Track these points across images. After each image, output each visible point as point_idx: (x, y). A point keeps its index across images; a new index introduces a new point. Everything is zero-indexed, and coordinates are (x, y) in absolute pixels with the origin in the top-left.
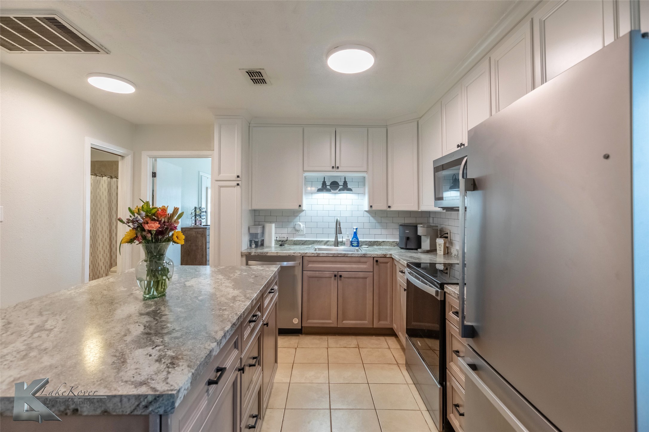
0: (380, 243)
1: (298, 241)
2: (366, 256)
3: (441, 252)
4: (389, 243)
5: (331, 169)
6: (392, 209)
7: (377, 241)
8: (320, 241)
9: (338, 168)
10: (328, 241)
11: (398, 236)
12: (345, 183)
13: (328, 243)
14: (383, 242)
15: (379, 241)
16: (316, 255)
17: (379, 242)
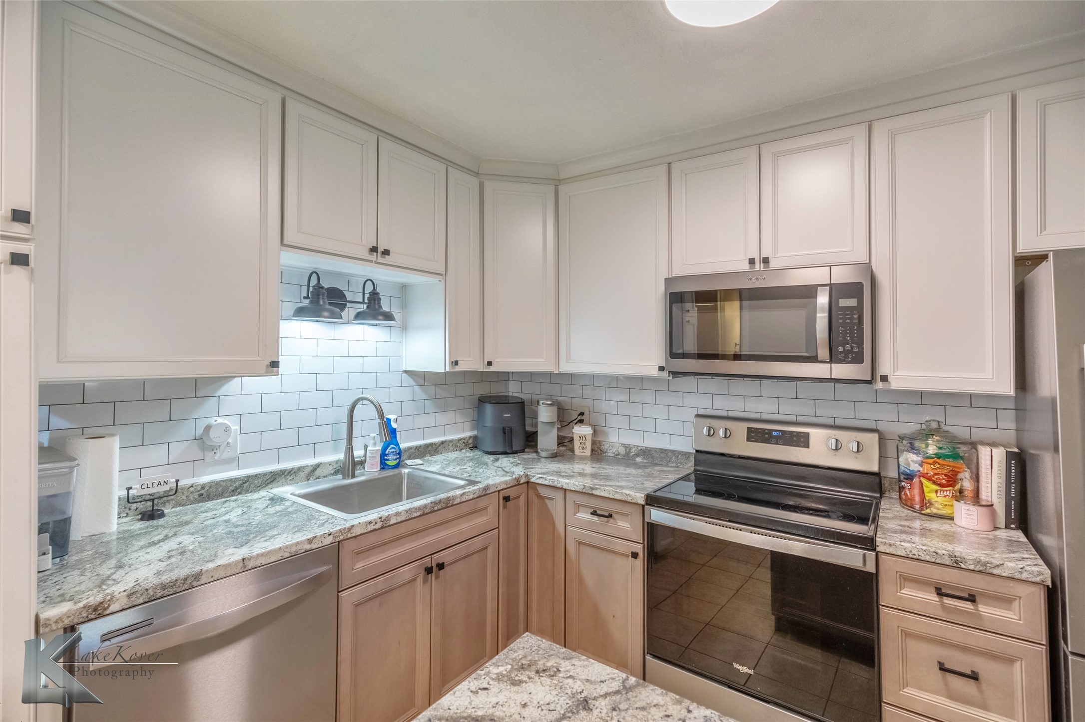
0: (437, 448)
1: (217, 484)
2: (488, 492)
3: (584, 451)
4: (451, 445)
5: (365, 254)
6: (492, 369)
7: (431, 445)
8: (293, 469)
9: (386, 253)
10: (318, 466)
11: (468, 425)
12: (374, 297)
13: (318, 472)
14: (443, 443)
15: (435, 444)
16: (379, 525)
17: (434, 446)
